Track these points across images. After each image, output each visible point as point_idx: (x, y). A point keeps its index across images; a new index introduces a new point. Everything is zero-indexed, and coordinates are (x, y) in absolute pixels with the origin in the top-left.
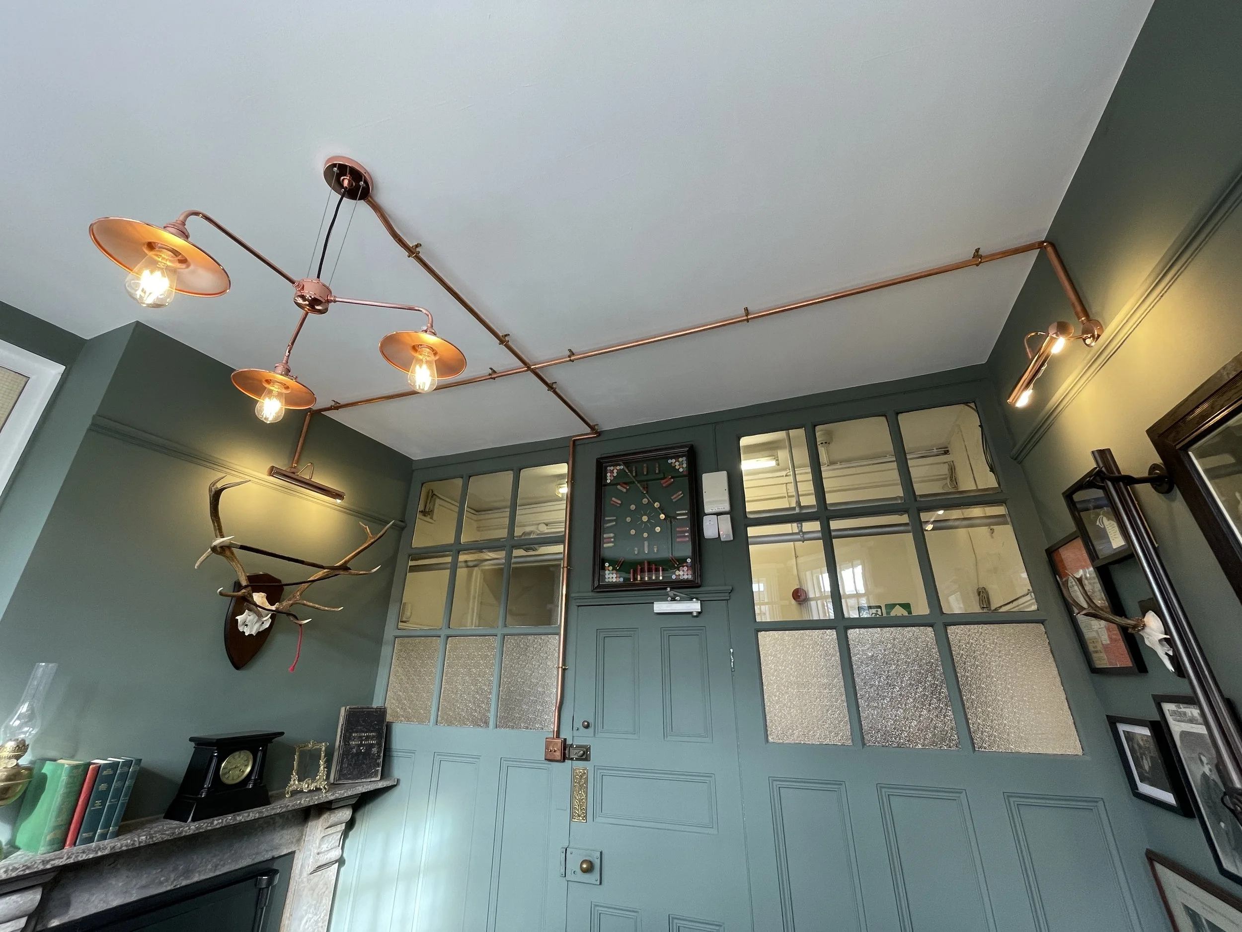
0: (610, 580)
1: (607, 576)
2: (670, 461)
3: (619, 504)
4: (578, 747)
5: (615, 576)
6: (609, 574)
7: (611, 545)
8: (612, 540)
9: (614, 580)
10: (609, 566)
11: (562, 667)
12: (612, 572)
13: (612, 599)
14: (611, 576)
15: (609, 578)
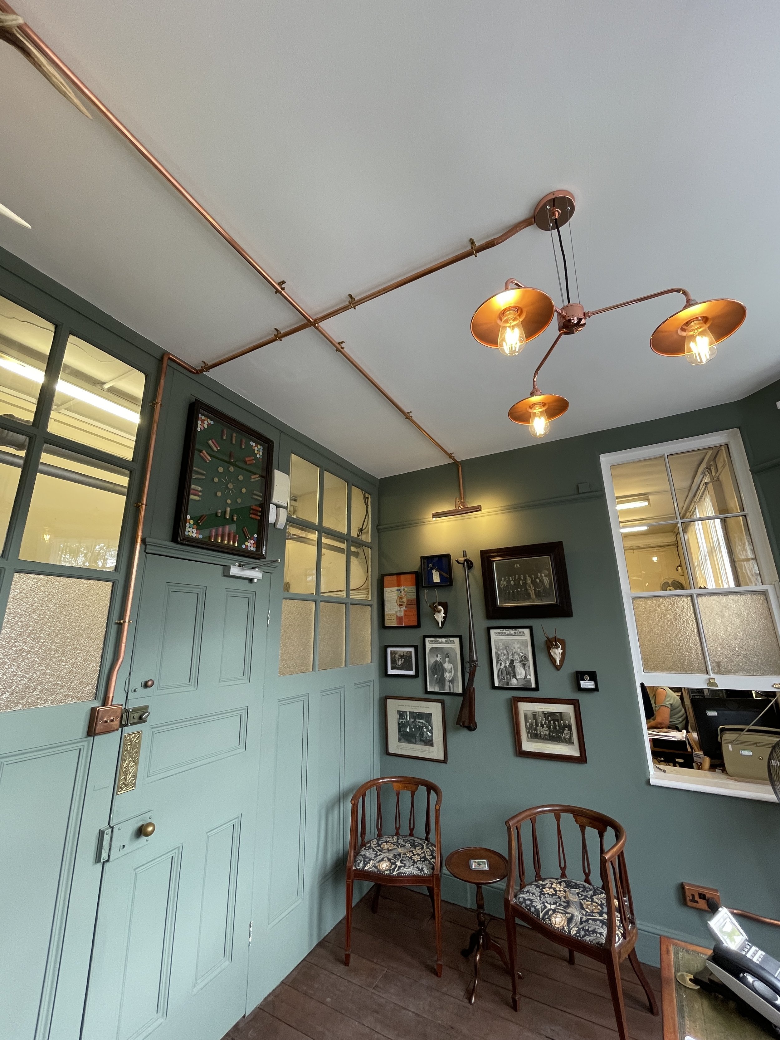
0: (190, 534)
1: (187, 529)
2: (251, 443)
3: (209, 460)
4: (135, 710)
5: (195, 531)
6: (189, 527)
7: (197, 498)
8: (201, 494)
9: (194, 535)
10: (190, 519)
11: (125, 622)
12: (193, 526)
13: (188, 554)
14: (191, 530)
15: (189, 531)
